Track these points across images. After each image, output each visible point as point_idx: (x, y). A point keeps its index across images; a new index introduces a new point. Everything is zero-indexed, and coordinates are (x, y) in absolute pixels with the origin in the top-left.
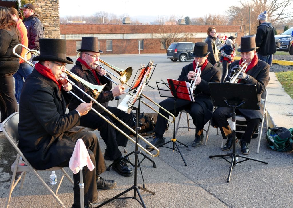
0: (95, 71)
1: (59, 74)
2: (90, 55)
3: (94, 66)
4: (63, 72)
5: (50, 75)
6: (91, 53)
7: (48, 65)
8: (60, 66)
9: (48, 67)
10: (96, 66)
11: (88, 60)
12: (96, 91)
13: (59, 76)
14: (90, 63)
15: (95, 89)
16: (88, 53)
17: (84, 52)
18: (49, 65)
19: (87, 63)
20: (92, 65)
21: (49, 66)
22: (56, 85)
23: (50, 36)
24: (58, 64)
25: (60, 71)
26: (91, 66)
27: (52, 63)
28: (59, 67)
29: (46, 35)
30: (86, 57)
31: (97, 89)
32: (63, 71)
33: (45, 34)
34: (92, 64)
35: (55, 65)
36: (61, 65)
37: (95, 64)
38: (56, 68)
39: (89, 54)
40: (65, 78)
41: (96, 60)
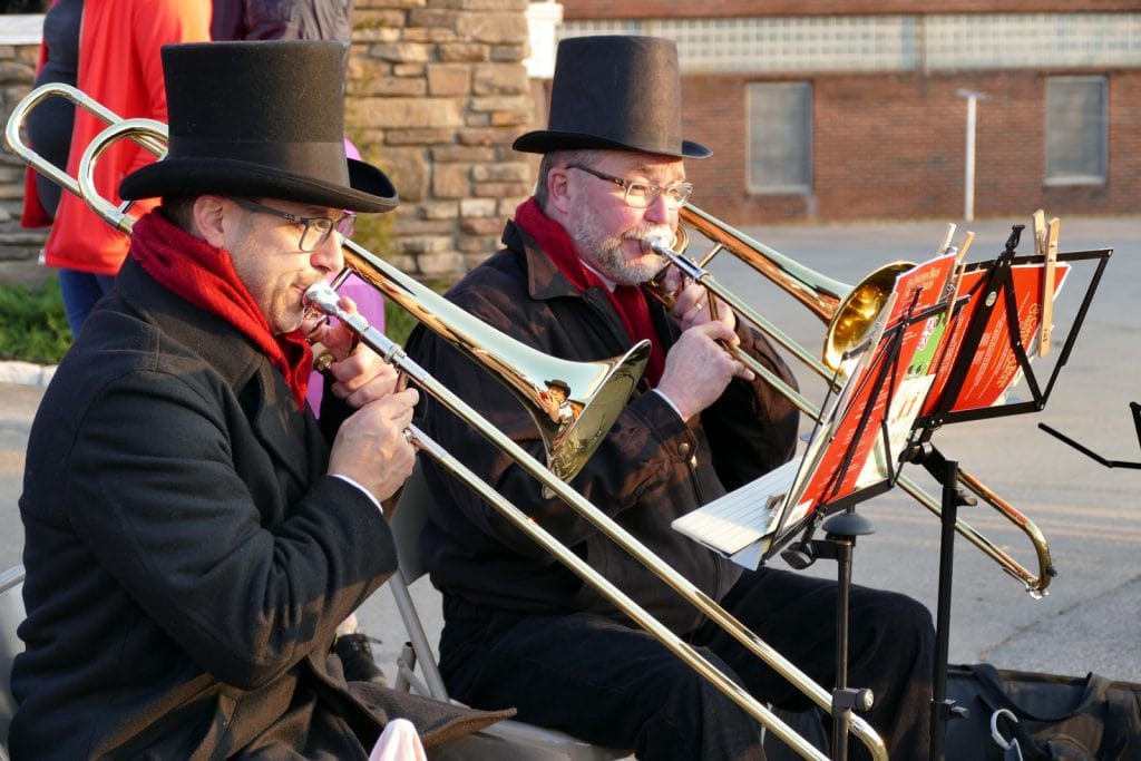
0: (649, 299)
1: (294, 285)
2: (603, 177)
3: (633, 263)
4: (323, 269)
5: (222, 289)
6: (608, 163)
7: (215, 223)
8: (296, 225)
9: (216, 240)
10: (651, 264)
11: (587, 214)
12: (560, 396)
13: (294, 295)
14: (603, 238)
15: (550, 385)
16: (588, 157)
17: (564, 154)
18: (225, 224)
19: (577, 237)
20: (618, 253)
21: (221, 230)
22: (260, 364)
23: (440, 35)
24: (281, 214)
25: (304, 261)
26: (611, 260)
27: (243, 207)
28: (290, 237)
29: (409, 24)
30: (571, 189)
31: (569, 385)
32: (324, 261)
33: (400, 18)
34: (614, 242)
35: (263, 222)
36: (304, 222)
37: (643, 248)
38: (269, 241)
39: (598, 168)
40: (340, 312)
41: (654, 217)
